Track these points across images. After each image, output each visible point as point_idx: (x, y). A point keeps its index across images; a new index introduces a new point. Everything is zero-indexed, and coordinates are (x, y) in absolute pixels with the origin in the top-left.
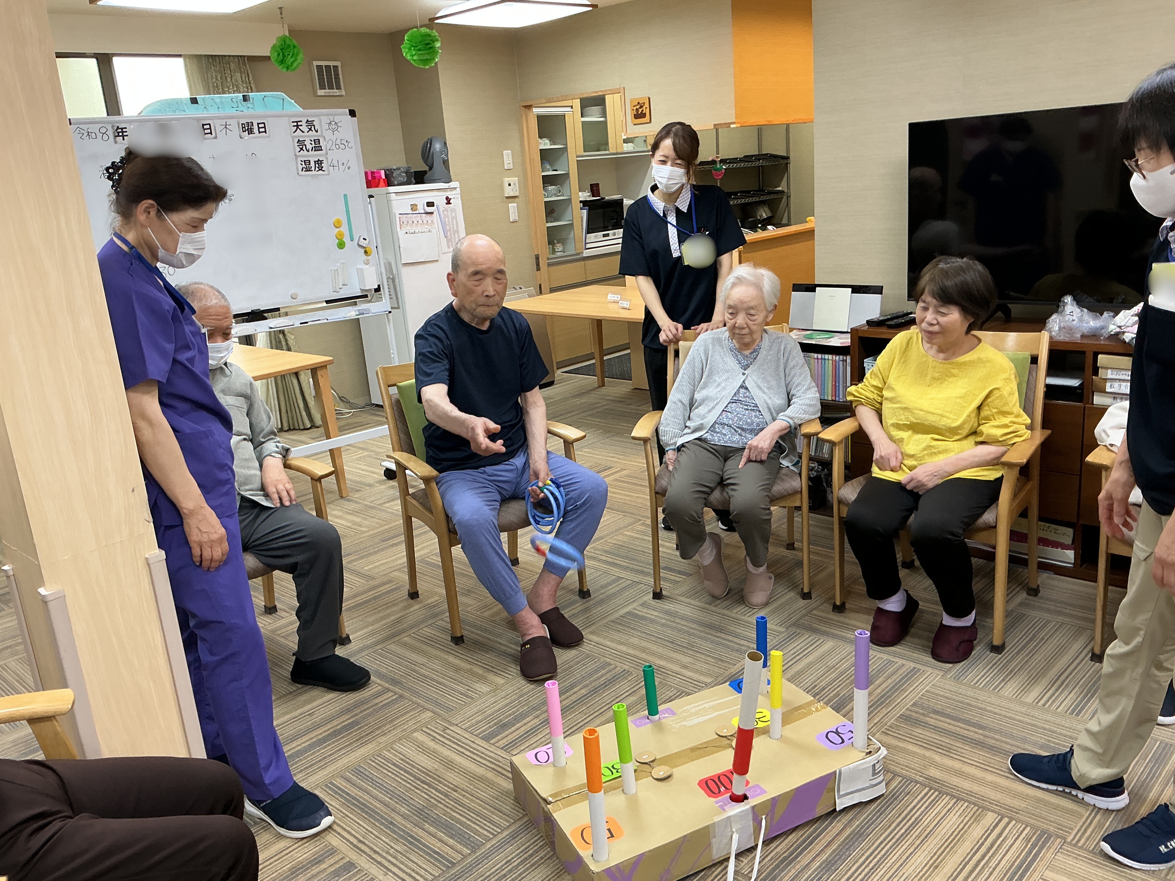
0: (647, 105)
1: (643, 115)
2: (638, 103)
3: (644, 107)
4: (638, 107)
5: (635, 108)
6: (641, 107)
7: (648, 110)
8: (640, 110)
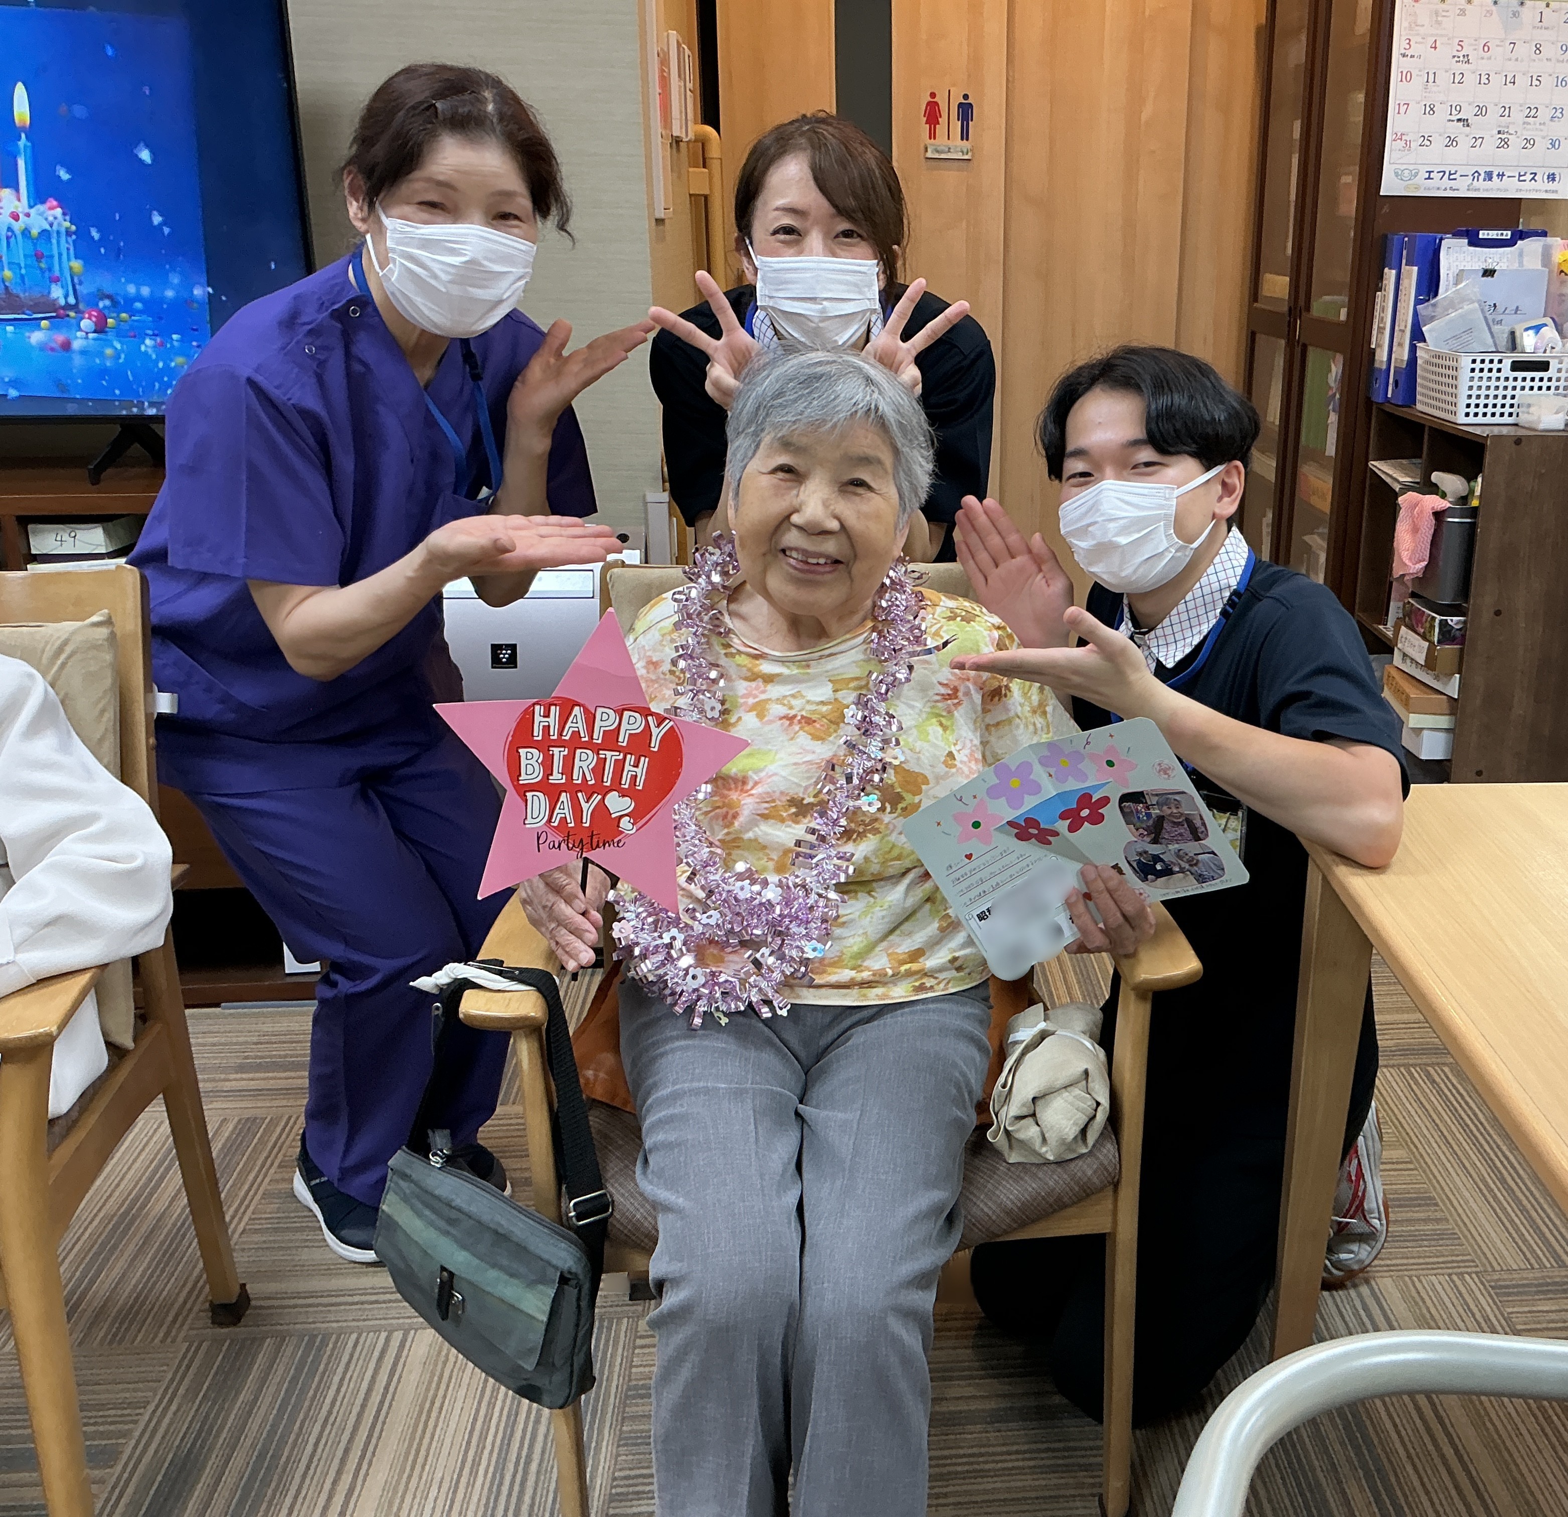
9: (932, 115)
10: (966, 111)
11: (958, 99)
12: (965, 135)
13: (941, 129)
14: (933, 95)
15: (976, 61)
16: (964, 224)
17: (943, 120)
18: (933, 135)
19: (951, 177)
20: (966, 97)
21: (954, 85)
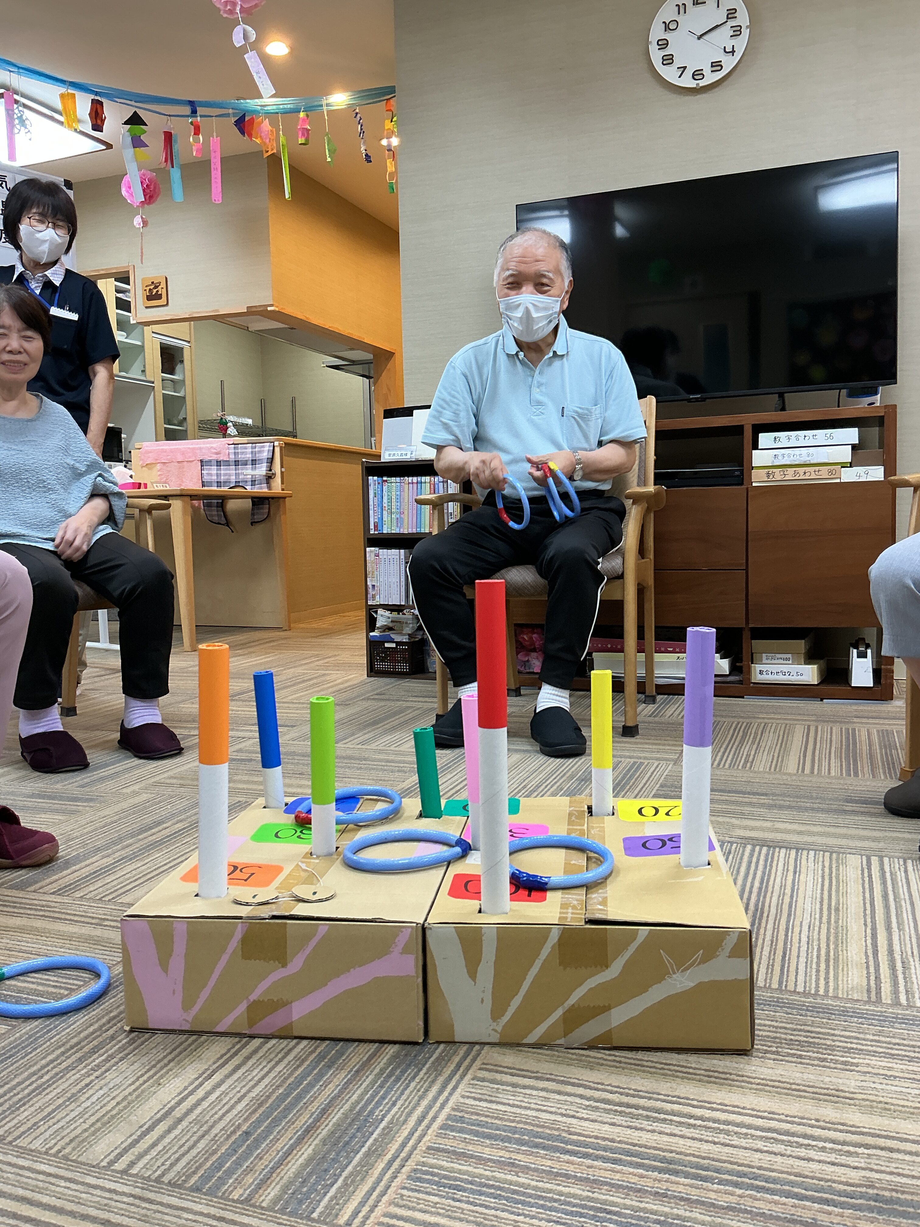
0: (163, 285)
1: (158, 297)
2: (153, 283)
3: (160, 288)
4: (152, 287)
5: (148, 288)
6: (156, 287)
7: (164, 290)
8: (155, 291)
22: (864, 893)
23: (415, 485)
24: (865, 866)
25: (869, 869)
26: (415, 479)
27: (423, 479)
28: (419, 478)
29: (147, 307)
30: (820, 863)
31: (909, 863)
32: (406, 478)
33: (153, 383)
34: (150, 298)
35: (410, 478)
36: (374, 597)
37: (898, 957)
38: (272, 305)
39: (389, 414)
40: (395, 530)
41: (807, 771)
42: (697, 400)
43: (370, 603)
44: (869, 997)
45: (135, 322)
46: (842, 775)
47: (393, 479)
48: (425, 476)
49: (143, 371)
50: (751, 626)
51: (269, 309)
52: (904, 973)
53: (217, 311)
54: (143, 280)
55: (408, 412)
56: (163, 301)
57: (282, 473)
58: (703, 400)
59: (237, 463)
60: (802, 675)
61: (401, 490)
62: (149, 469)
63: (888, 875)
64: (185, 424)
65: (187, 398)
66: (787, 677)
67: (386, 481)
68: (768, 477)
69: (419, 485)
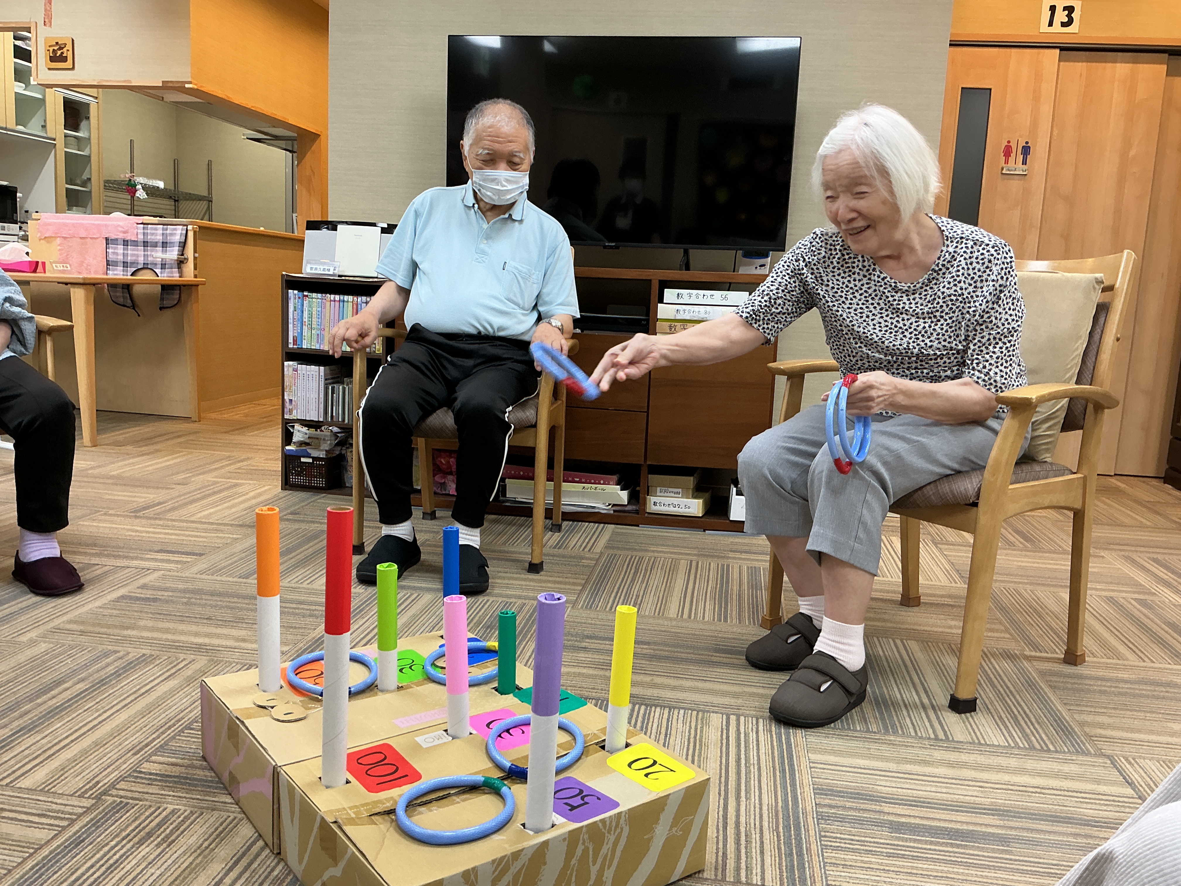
1: (64, 59)
2: (57, 43)
3: (65, 50)
4: (56, 48)
5: (51, 49)
6: (61, 48)
7: (70, 53)
8: (59, 53)
9: (1008, 152)
10: (1026, 150)
11: (1022, 144)
12: (1024, 162)
13: (1012, 159)
14: (1009, 142)
15: (1034, 124)
16: (1019, 208)
17: (1013, 155)
18: (1007, 162)
19: (1015, 185)
20: (1027, 143)
21: (1021, 137)
22: (721, 757)
23: (337, 304)
24: (724, 727)
25: (728, 730)
26: (337, 297)
27: (346, 298)
28: (342, 297)
29: (49, 69)
30: (688, 724)
31: (761, 721)
32: (328, 295)
33: (54, 140)
34: (53, 59)
35: (332, 296)
36: (291, 412)
37: (743, 830)
38: (190, 83)
39: (312, 225)
40: (315, 346)
41: (685, 616)
42: (611, 247)
43: (286, 417)
44: (716, 875)
45: (36, 83)
46: (714, 620)
47: (314, 295)
48: (348, 294)
49: (44, 127)
50: (649, 463)
51: (187, 86)
52: (746, 848)
53: (130, 81)
54: (46, 39)
55: (333, 226)
56: (69, 64)
57: (195, 258)
58: (617, 247)
59: (145, 244)
60: (689, 508)
61: (322, 306)
62: (48, 242)
63: (742, 736)
64: (89, 185)
65: (92, 158)
66: (676, 509)
67: (307, 296)
68: (671, 329)
69: (341, 304)
